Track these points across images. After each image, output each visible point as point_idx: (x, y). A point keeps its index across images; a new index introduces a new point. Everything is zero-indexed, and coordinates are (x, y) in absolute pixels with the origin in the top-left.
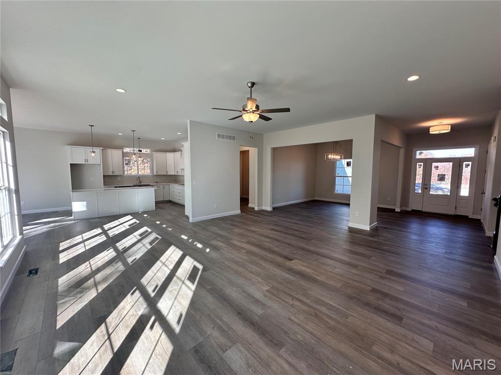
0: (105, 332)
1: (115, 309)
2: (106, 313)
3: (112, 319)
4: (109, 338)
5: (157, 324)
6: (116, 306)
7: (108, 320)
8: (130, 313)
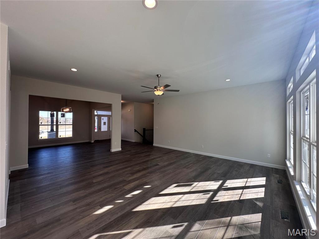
0: (242, 197)
1: (232, 201)
2: (237, 202)
3: (236, 198)
4: (242, 194)
5: (224, 186)
6: (230, 201)
7: (238, 199)
8: (228, 194)
